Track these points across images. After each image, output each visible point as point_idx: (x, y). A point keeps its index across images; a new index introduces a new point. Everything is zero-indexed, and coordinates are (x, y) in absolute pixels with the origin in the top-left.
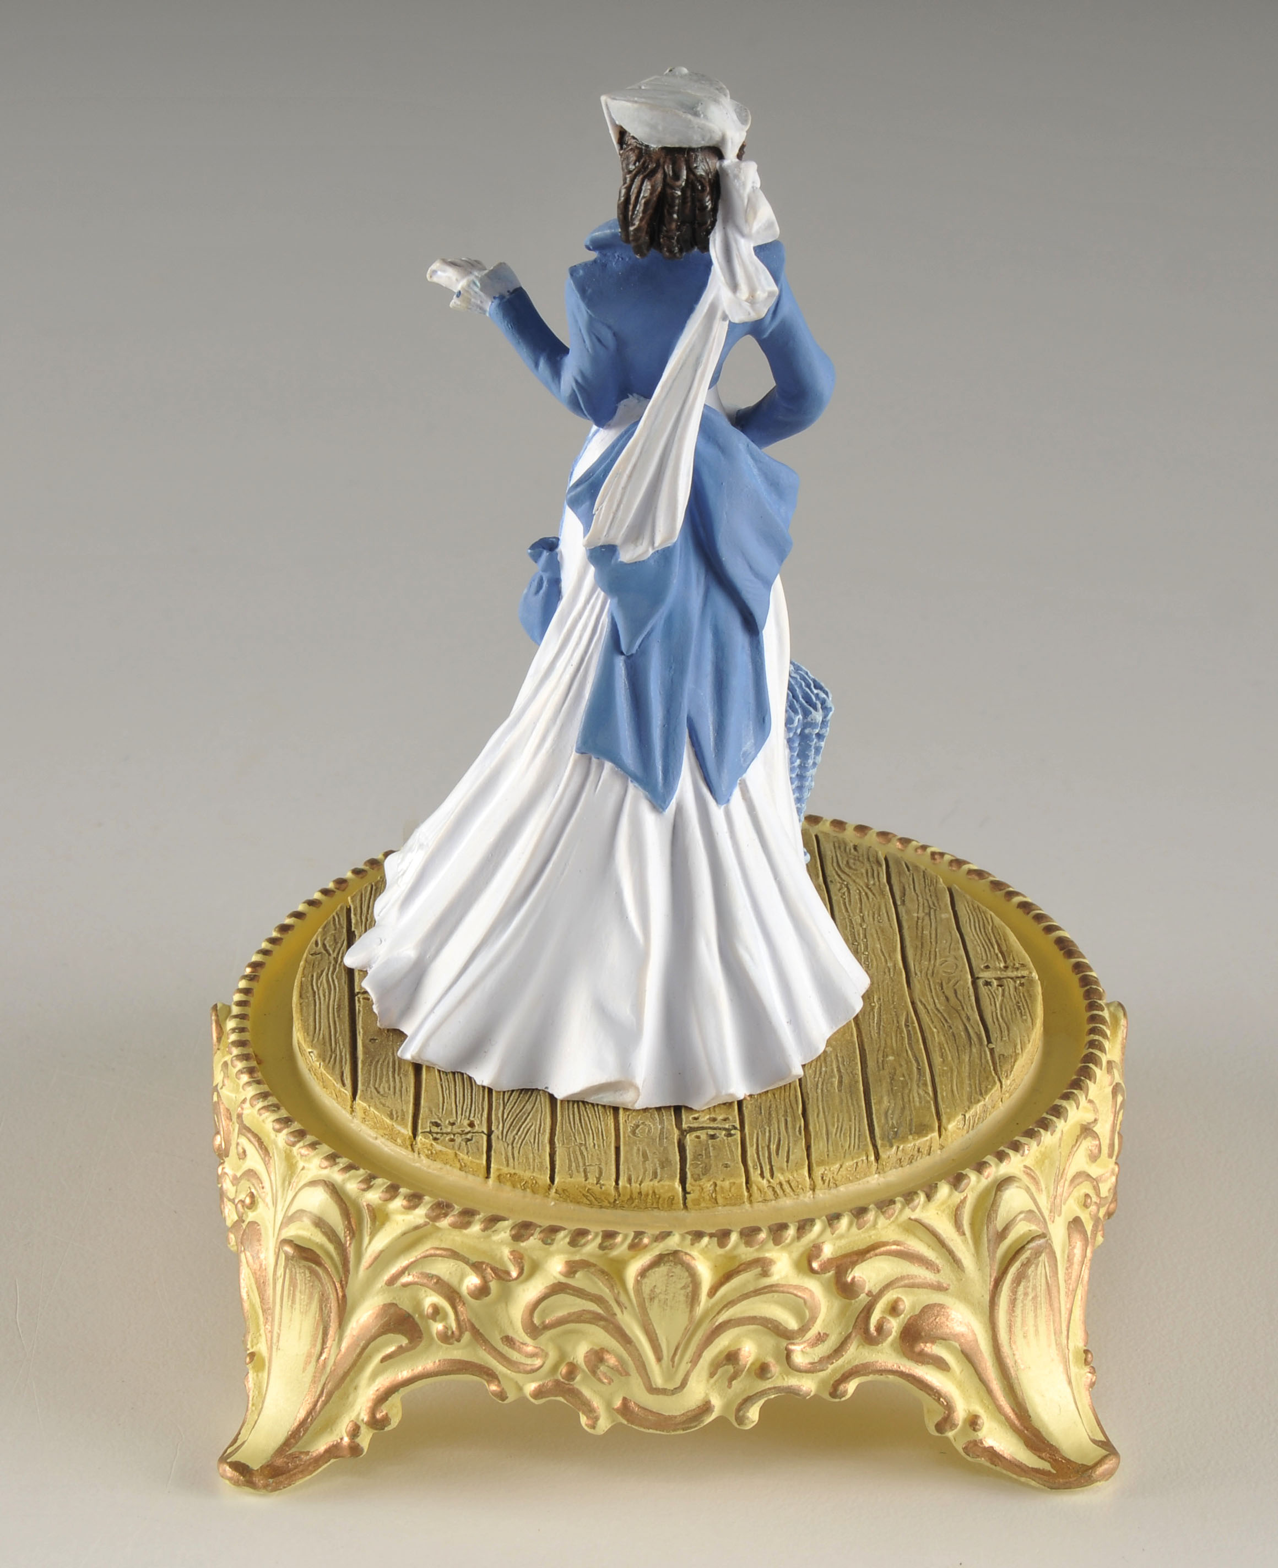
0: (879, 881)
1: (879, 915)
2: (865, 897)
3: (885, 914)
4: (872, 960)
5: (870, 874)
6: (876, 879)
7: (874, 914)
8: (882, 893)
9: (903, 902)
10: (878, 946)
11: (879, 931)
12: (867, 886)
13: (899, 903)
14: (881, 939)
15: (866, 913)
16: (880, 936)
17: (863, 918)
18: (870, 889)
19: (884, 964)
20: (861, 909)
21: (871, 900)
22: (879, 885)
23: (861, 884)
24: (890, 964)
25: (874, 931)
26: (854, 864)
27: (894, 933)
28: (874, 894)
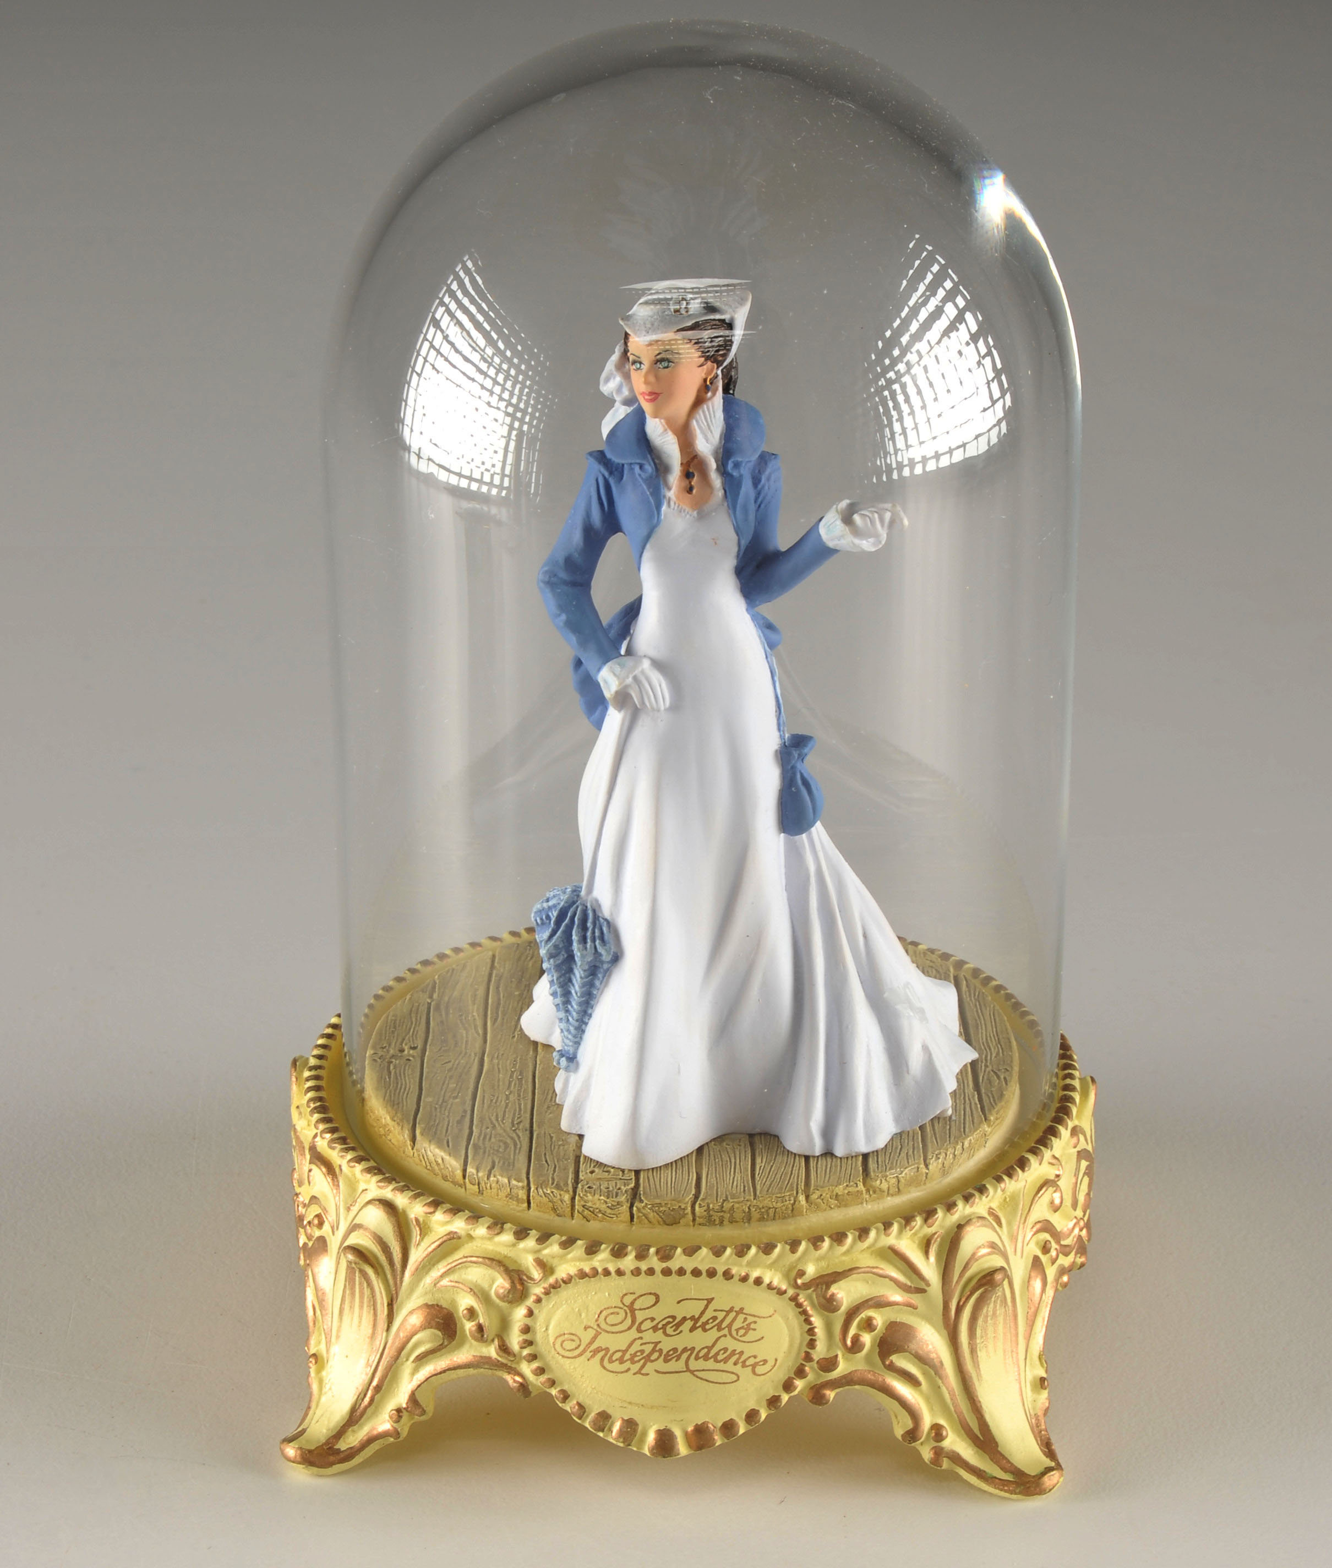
0: (481, 1131)
1: (492, 1101)
2: (499, 1116)
3: (485, 1101)
4: (510, 1064)
5: (488, 1137)
6: (483, 1132)
7: (496, 1103)
8: (482, 1120)
9: (465, 1111)
10: (501, 1076)
11: (496, 1088)
12: (494, 1127)
13: (469, 1112)
14: (496, 1080)
15: (503, 1102)
16: (496, 1083)
17: (507, 1097)
18: (492, 1123)
19: (501, 1062)
20: (506, 1107)
21: (495, 1114)
22: (482, 1127)
23: (499, 1128)
24: (496, 1061)
25: (501, 1088)
26: (500, 1146)
27: (483, 1086)
28: (490, 1119)
